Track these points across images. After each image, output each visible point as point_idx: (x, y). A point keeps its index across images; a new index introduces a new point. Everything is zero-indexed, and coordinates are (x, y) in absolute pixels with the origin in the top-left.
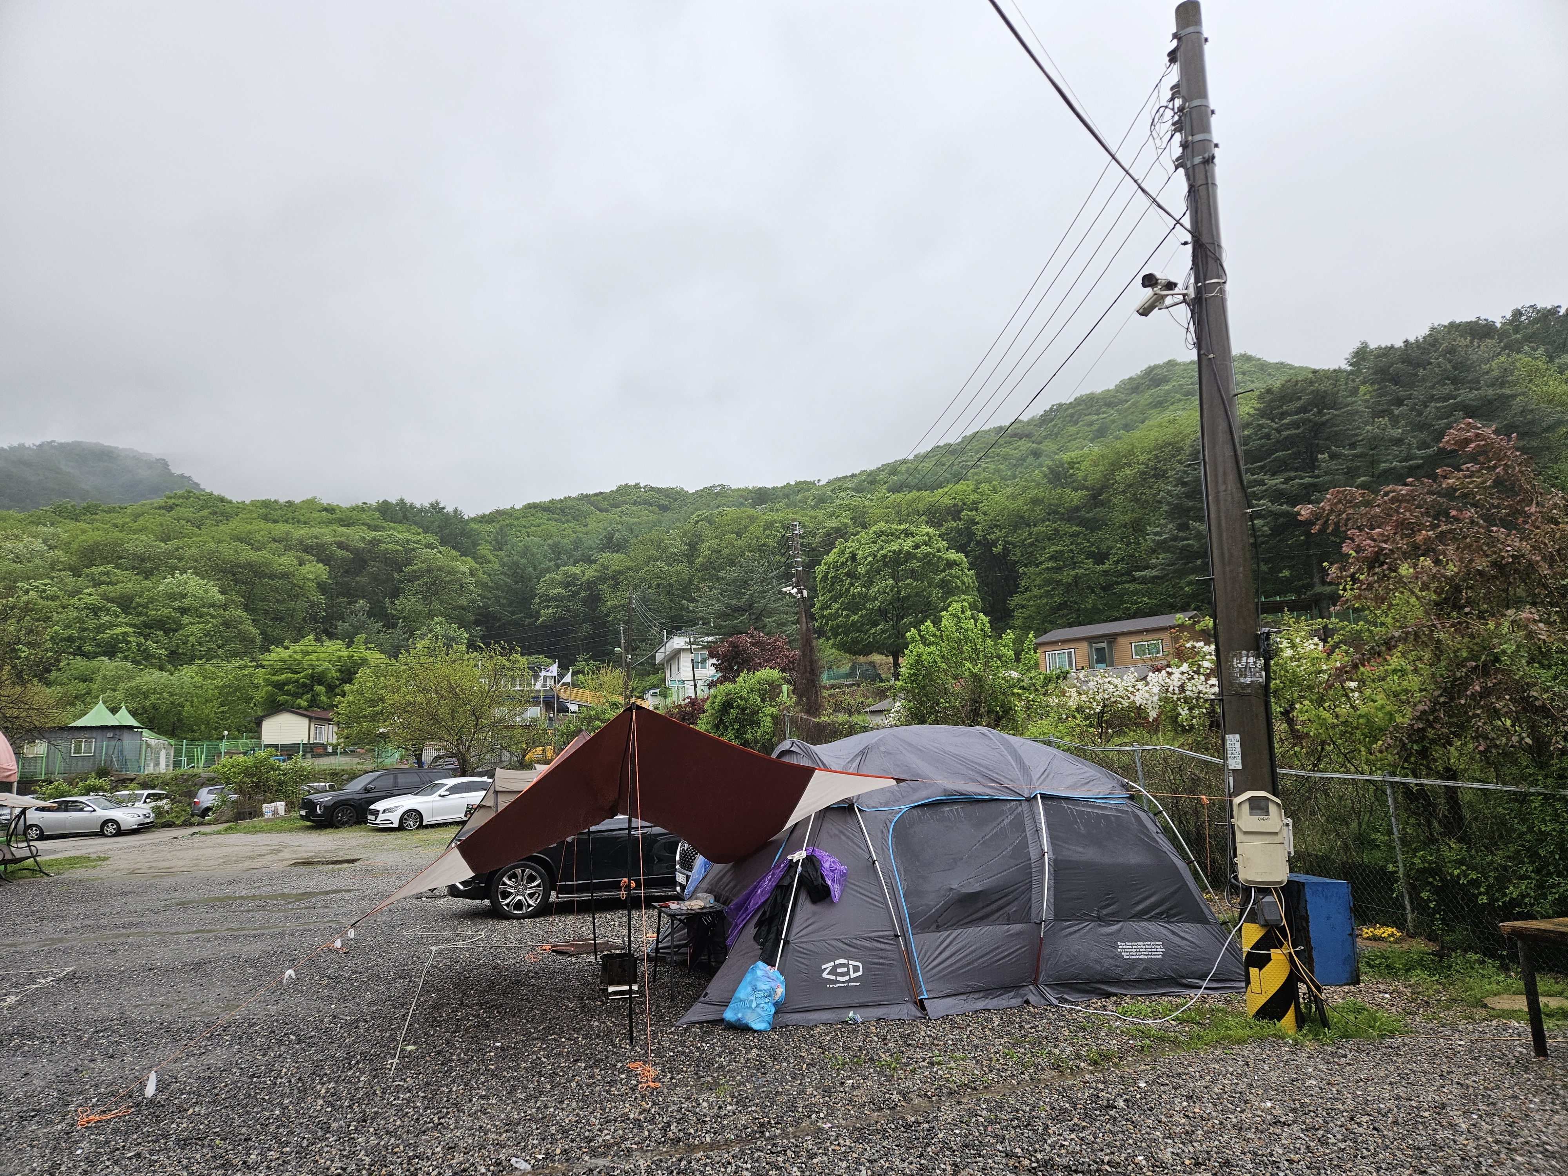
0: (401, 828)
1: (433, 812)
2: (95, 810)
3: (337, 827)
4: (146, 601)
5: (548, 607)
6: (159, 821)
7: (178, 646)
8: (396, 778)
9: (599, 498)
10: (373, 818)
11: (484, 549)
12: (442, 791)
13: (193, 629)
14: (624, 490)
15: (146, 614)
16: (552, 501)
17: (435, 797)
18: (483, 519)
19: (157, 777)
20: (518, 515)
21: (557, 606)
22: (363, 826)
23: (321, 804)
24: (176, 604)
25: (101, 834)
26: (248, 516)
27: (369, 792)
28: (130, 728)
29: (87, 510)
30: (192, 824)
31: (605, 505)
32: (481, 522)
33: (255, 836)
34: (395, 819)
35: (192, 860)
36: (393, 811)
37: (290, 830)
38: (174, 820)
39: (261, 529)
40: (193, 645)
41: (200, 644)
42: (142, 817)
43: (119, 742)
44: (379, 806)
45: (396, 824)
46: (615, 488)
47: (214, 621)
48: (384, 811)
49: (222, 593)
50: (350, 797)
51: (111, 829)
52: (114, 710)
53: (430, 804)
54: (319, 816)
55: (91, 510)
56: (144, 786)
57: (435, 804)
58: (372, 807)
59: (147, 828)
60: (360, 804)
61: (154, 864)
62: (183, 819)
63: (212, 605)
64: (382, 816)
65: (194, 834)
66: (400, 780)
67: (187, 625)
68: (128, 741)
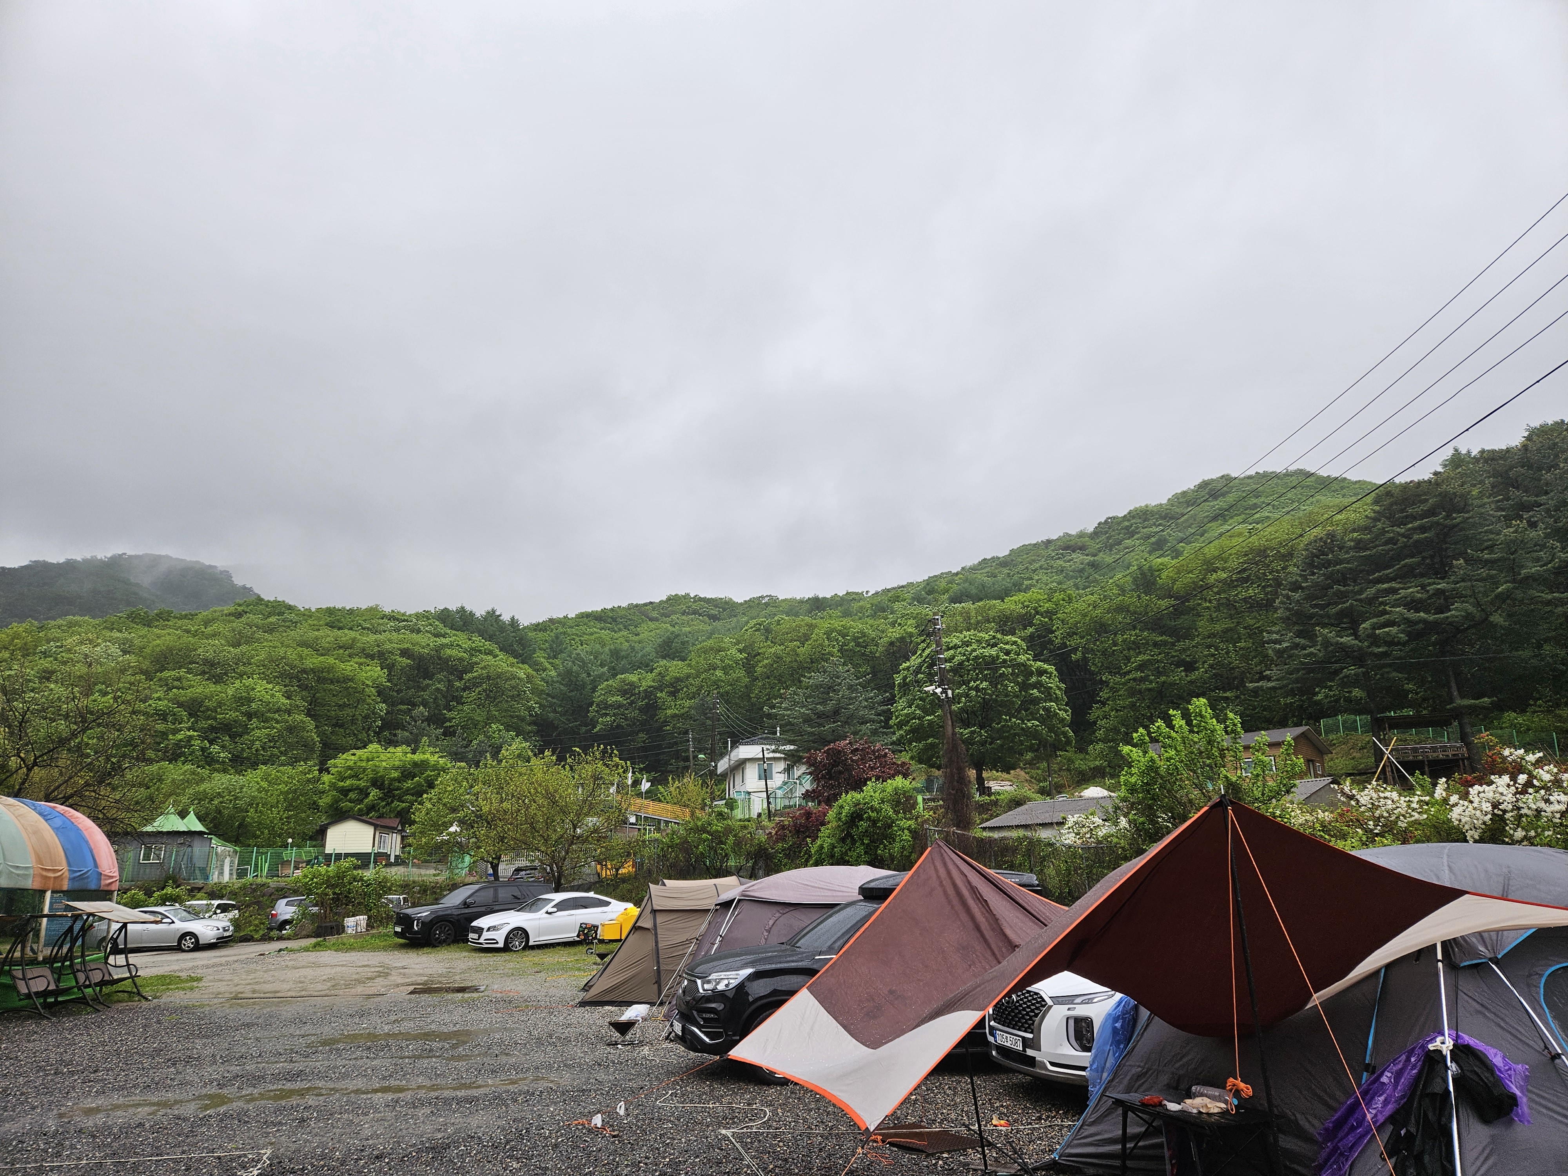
0: (506, 949)
1: (540, 931)
2: (173, 922)
3: (434, 946)
4: (214, 705)
5: (606, 715)
6: (237, 934)
7: (243, 750)
8: (496, 891)
9: (648, 607)
10: (476, 936)
11: (540, 657)
12: (549, 908)
13: (259, 733)
14: (673, 600)
15: (215, 719)
16: (604, 611)
17: (541, 914)
18: (538, 627)
19: (225, 886)
20: (570, 623)
21: (614, 715)
22: (461, 945)
23: (418, 920)
24: (244, 708)
25: (178, 949)
26: (315, 622)
27: (468, 907)
28: (201, 833)
29: (159, 616)
30: (271, 939)
31: (655, 614)
32: (535, 630)
33: (347, 954)
34: (500, 937)
35: (295, 982)
36: (498, 930)
37: (385, 949)
38: (253, 933)
39: (328, 636)
40: (257, 750)
41: (263, 749)
42: (221, 930)
43: (190, 849)
44: (482, 922)
45: (501, 945)
46: (664, 598)
47: (278, 726)
48: (489, 930)
49: (288, 698)
50: (449, 912)
51: (189, 943)
52: (183, 814)
53: (537, 922)
54: (416, 933)
55: (164, 616)
56: (212, 896)
57: (541, 922)
58: (474, 924)
59: (226, 942)
60: (458, 921)
61: (257, 987)
62: (261, 932)
63: (278, 710)
64: (486, 935)
65: (280, 950)
66: (500, 895)
67: (253, 729)
68: (198, 849)
